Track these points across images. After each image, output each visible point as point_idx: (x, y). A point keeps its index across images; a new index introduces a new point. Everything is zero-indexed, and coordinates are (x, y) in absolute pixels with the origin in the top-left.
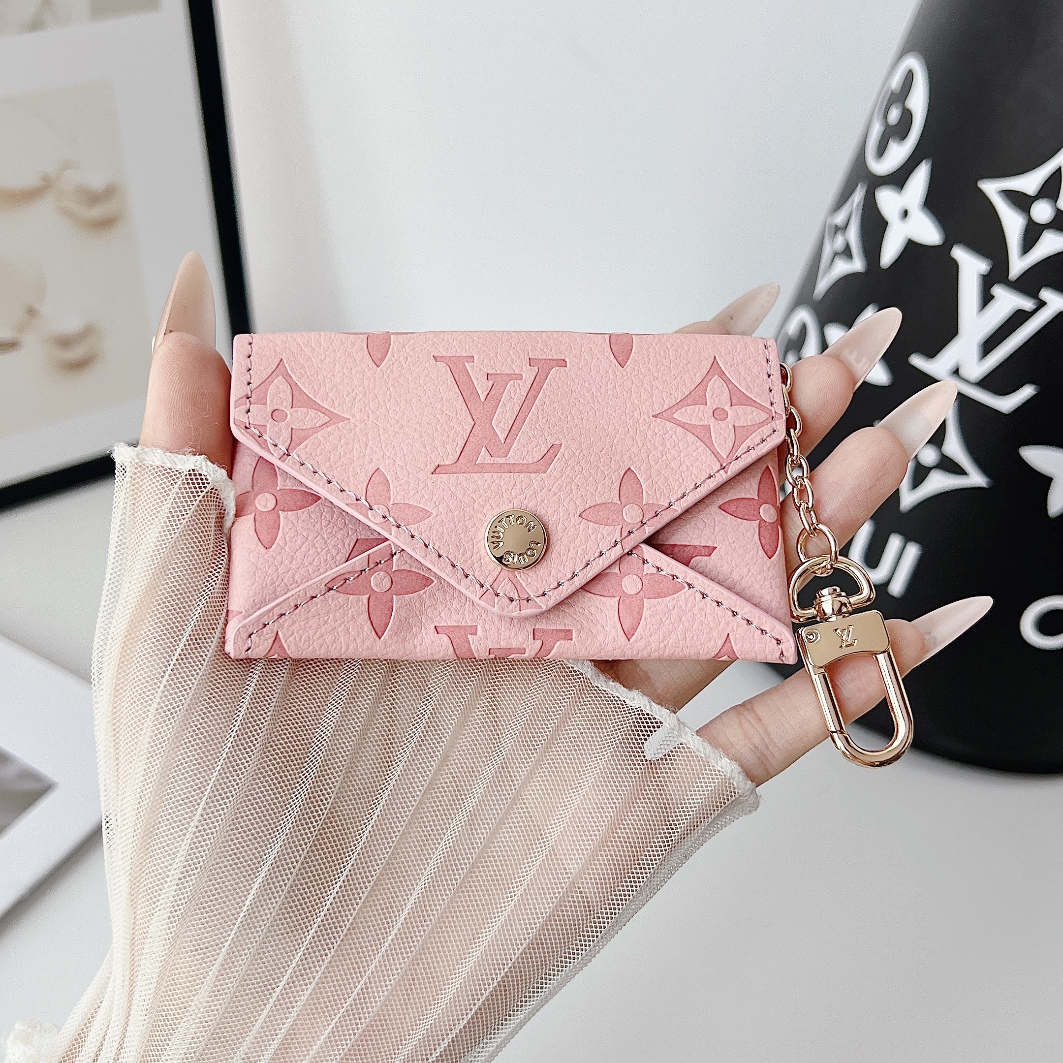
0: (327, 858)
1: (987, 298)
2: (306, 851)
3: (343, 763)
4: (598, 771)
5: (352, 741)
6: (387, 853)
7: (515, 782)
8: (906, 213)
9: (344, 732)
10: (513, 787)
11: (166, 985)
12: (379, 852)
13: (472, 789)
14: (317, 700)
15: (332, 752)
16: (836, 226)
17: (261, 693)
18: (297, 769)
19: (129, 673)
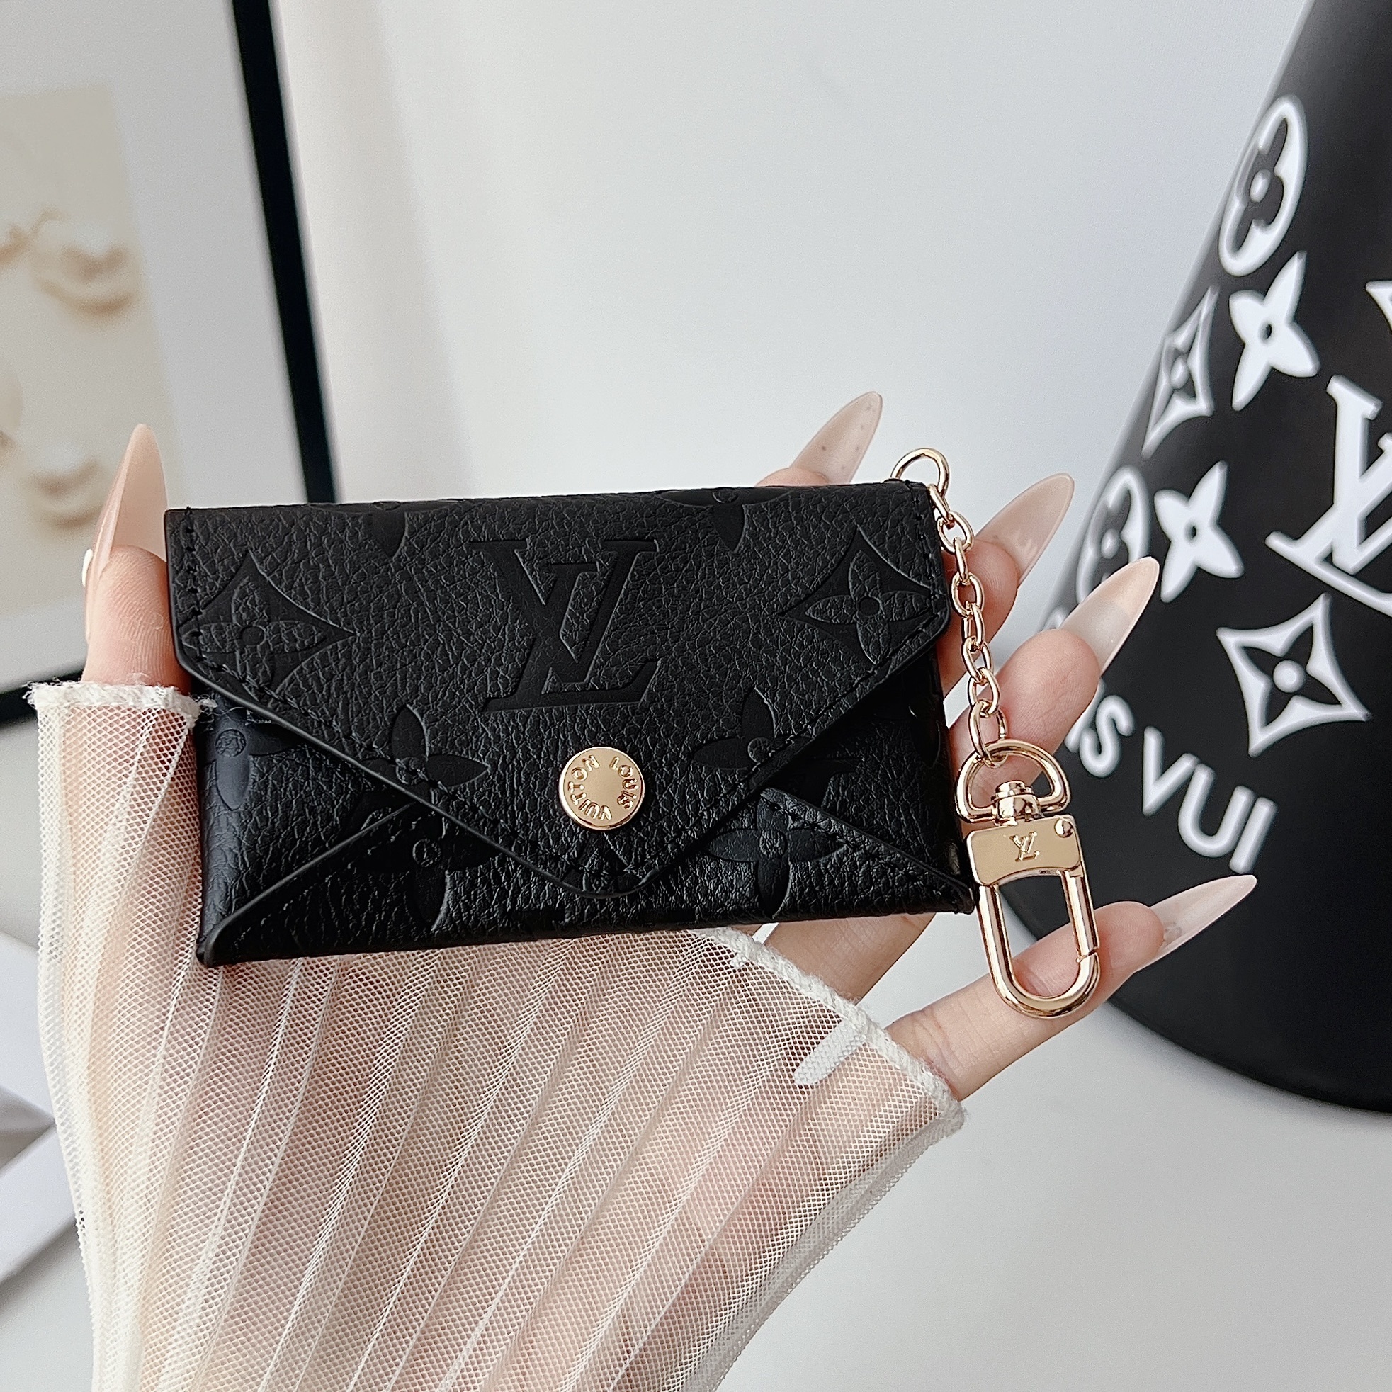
1: (1373, 454)
5: (427, 1064)
7: (651, 1106)
8: (1268, 331)
9: (415, 1052)
10: (647, 1112)
14: (379, 1007)
16: (1176, 350)
17: (302, 1005)
18: (354, 1103)
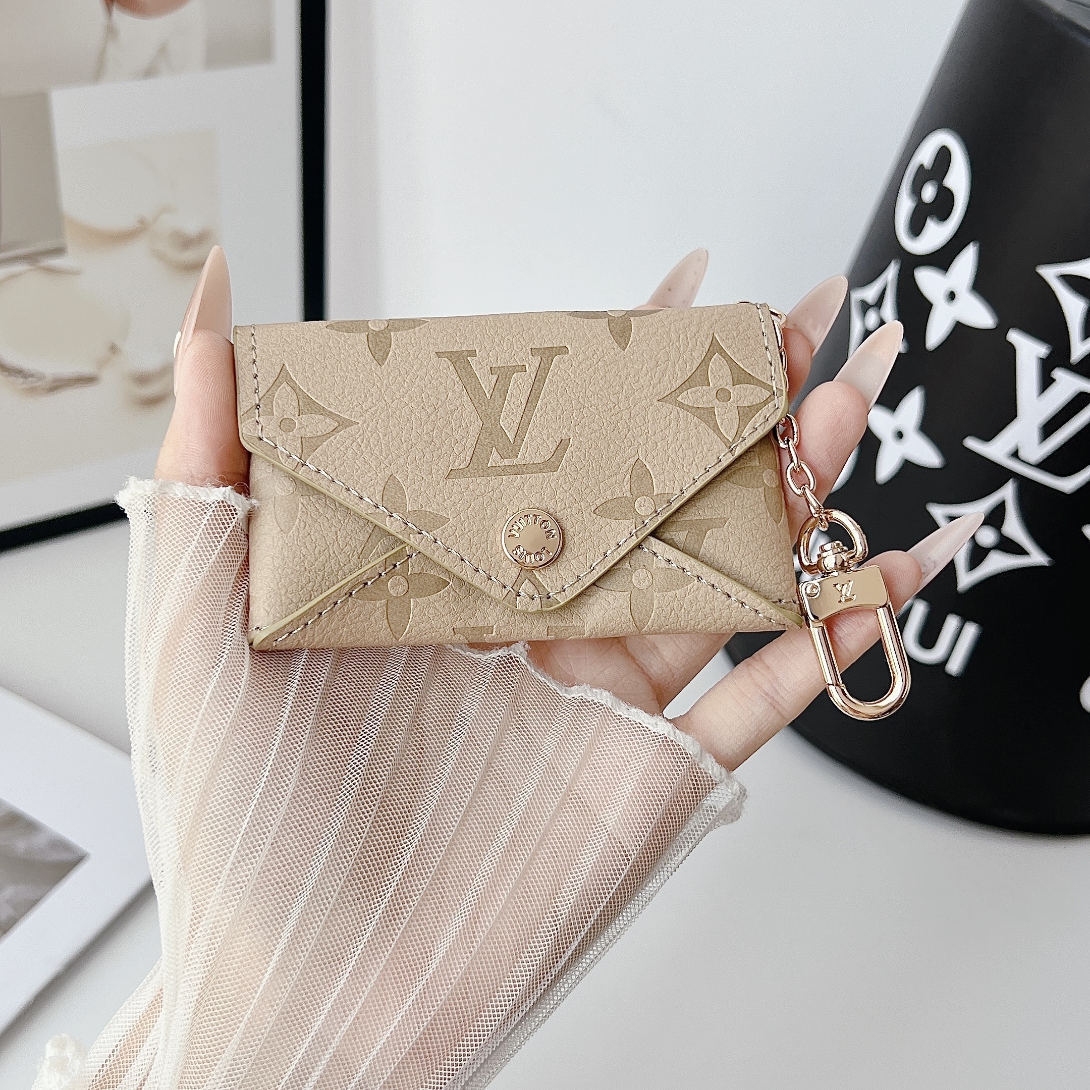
0: (363, 887)
2: (342, 880)
3: (378, 792)
4: (626, 800)
6: (425, 883)
11: (199, 1021)
12: (417, 882)
13: (504, 821)
15: (367, 781)
16: (865, 302)
19: (164, 704)
